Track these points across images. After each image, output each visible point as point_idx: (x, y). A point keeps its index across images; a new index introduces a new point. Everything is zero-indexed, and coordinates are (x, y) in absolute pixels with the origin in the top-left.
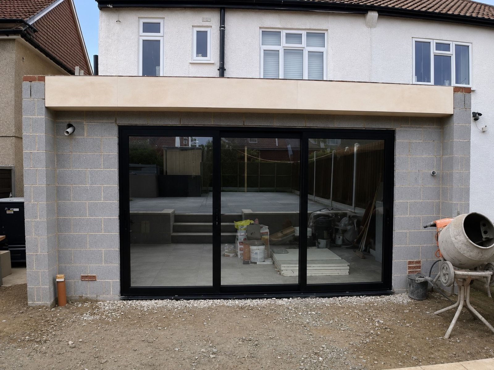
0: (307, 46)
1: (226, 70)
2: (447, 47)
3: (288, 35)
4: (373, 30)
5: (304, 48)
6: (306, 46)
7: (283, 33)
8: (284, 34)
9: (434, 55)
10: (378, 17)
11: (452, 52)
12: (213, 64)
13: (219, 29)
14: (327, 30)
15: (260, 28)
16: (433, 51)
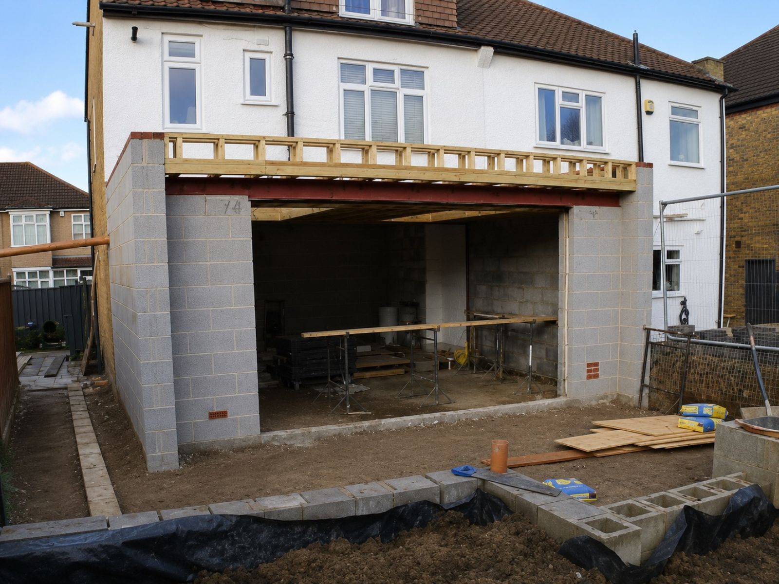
0: (402, 87)
1: (295, 115)
2: (574, 97)
3: (376, 71)
5: (398, 89)
6: (400, 86)
7: (370, 68)
9: (561, 107)
10: (493, 54)
11: (582, 104)
12: (276, 106)
13: (283, 56)
14: (428, 68)
15: (339, 58)
16: (559, 101)
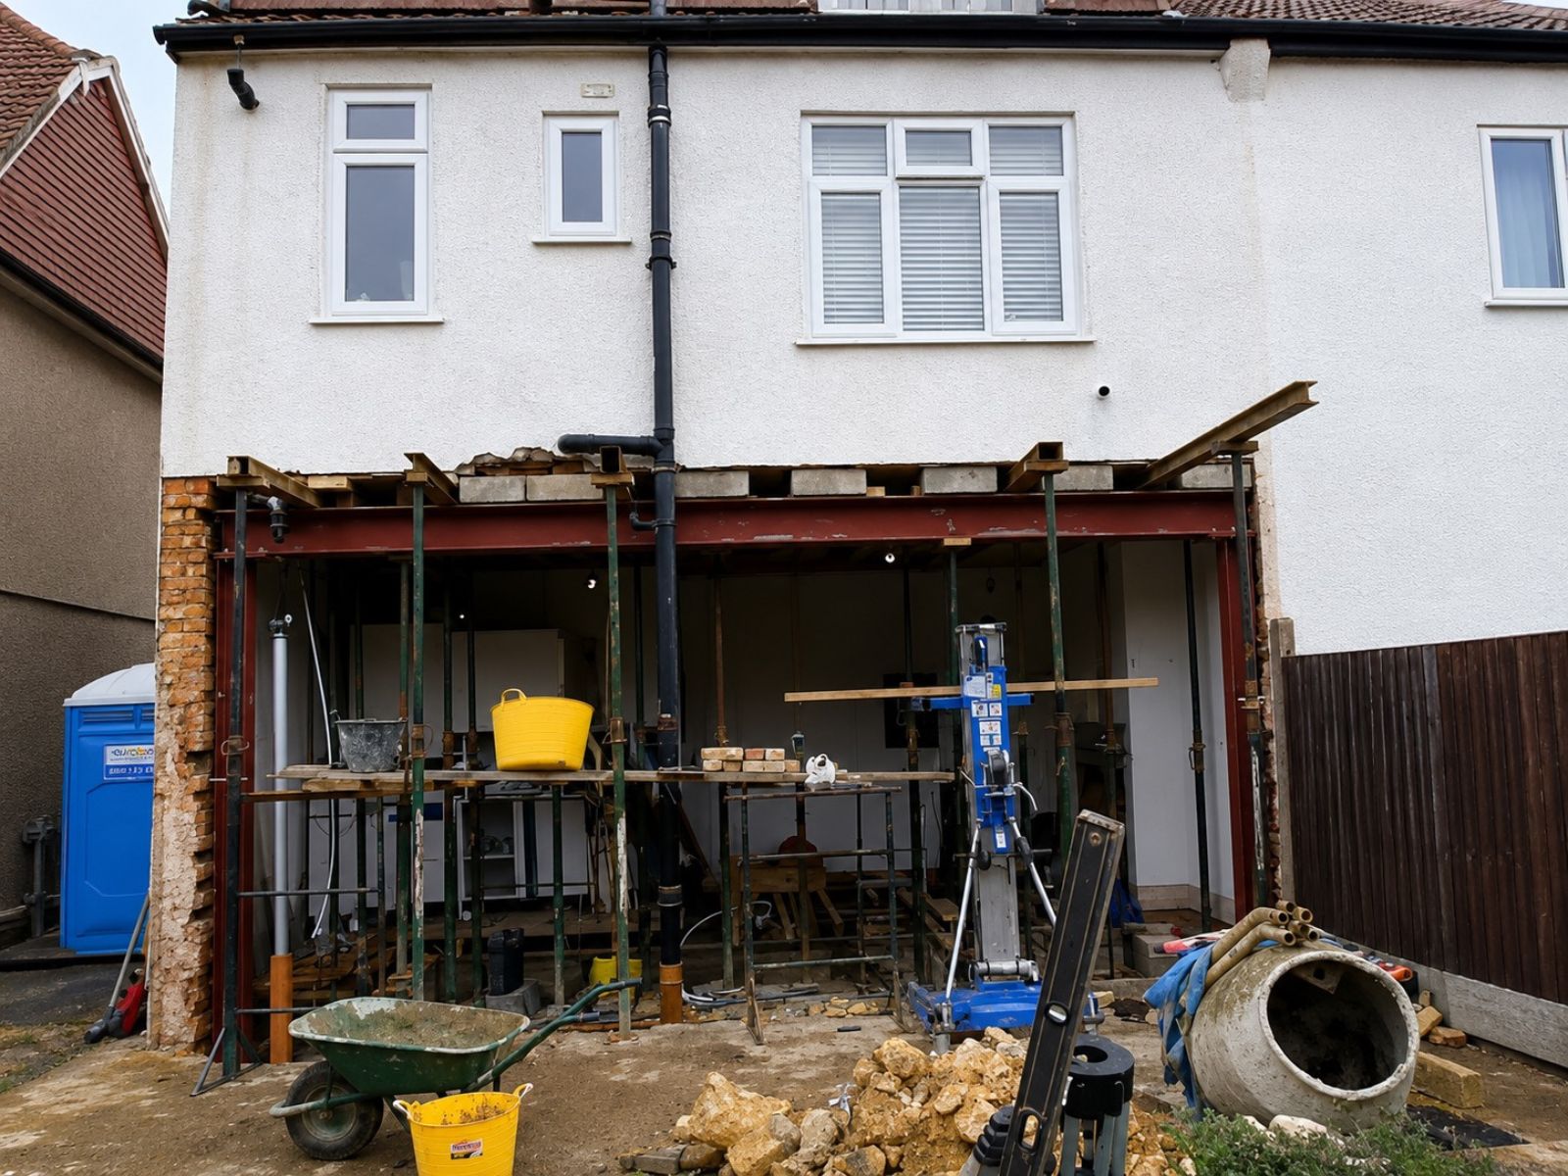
0: (993, 172)
1: (678, 265)
3: (914, 138)
4: (1255, 107)
5: (983, 178)
6: (989, 171)
7: (897, 130)
8: (901, 137)
10: (1271, 61)
12: (627, 244)
13: (647, 118)
14: (1071, 115)
15: (805, 114)
